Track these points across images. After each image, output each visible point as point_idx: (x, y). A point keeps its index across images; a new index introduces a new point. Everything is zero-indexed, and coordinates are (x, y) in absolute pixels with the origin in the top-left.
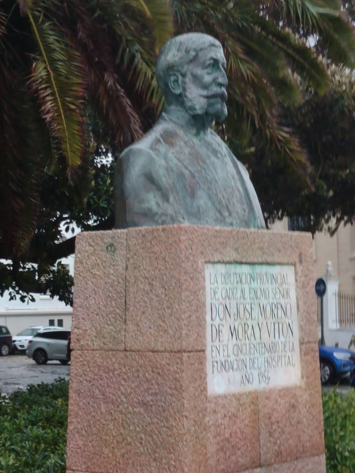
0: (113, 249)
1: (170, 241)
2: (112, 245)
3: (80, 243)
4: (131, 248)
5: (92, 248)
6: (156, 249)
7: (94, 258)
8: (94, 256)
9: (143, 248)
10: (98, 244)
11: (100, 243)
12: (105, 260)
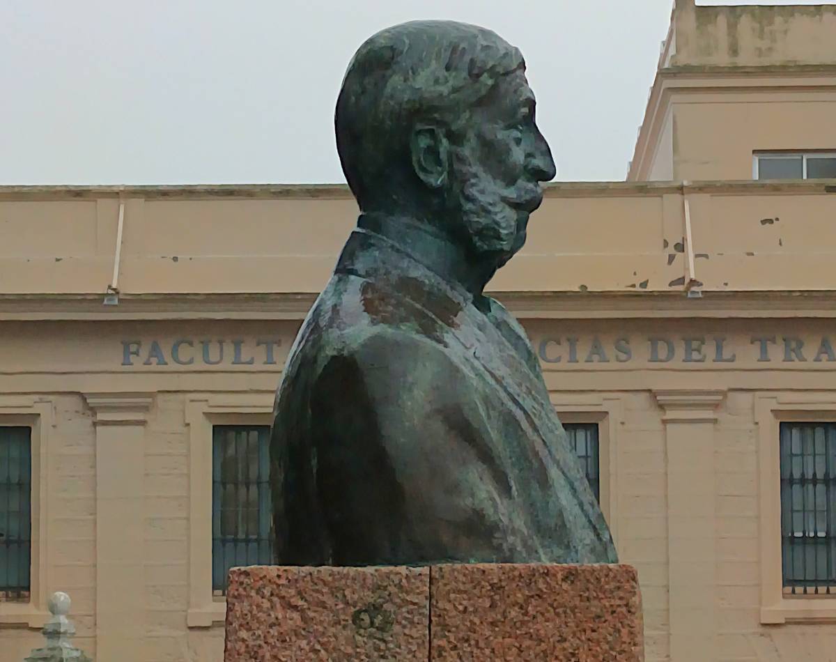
0: (378, 620)
1: (595, 607)
2: (375, 609)
3: (248, 596)
4: (448, 621)
5: (296, 615)
6: (546, 628)
7: (303, 643)
8: (305, 637)
9: (493, 624)
10: (323, 605)
11: (330, 602)
12: (350, 650)
